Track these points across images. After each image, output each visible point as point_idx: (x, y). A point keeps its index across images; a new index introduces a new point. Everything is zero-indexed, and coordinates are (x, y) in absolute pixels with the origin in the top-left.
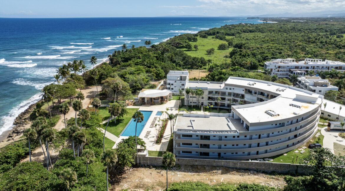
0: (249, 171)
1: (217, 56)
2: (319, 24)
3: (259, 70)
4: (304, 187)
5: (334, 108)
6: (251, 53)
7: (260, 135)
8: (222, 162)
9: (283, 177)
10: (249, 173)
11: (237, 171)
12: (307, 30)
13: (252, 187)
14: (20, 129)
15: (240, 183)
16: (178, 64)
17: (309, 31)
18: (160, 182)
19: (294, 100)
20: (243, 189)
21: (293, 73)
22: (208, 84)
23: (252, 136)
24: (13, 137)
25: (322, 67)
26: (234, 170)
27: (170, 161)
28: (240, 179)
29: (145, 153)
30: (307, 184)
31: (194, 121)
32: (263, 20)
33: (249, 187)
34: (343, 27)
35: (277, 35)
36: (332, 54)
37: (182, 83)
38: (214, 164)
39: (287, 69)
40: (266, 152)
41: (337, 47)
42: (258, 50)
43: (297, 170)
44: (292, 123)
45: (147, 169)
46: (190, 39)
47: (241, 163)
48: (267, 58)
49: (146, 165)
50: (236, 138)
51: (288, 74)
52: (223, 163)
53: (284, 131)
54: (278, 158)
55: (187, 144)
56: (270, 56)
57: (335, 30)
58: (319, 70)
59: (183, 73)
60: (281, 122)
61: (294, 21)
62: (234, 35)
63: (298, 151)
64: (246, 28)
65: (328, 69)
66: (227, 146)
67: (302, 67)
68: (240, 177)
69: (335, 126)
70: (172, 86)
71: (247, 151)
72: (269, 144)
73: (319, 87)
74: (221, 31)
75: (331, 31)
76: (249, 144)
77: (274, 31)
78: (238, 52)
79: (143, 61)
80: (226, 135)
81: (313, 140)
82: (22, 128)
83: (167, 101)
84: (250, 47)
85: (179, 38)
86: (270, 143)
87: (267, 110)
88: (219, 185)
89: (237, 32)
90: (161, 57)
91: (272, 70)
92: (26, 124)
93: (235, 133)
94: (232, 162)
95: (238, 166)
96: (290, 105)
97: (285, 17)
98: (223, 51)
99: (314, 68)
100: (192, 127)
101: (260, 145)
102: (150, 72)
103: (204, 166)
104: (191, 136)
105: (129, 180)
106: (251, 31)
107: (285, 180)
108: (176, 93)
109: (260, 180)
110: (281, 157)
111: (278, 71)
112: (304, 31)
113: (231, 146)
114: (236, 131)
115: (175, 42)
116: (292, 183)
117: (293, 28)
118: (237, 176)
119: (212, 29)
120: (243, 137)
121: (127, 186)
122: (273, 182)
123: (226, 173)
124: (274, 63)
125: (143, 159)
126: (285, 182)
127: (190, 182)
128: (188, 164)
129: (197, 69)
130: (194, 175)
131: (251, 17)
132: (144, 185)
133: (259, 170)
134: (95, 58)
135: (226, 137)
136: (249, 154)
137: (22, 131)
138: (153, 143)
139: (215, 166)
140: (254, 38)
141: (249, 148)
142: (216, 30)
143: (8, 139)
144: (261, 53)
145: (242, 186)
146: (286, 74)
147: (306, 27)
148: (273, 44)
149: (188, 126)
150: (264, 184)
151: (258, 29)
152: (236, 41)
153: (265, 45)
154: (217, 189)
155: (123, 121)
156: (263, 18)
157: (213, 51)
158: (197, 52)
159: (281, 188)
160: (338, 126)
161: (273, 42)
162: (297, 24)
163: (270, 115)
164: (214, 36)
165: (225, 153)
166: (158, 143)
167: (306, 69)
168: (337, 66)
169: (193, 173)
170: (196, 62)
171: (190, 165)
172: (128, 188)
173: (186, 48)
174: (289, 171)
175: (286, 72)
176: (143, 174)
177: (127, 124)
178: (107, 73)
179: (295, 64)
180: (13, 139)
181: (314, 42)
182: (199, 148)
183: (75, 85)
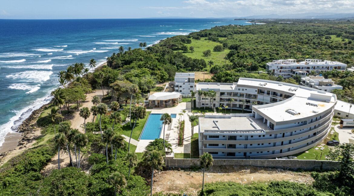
0: (276, 169)
1: (214, 58)
2: (306, 26)
3: (260, 71)
4: (332, 182)
5: (342, 106)
6: (249, 54)
7: (284, 134)
8: (249, 161)
9: (310, 173)
10: (277, 171)
11: (265, 170)
12: (296, 31)
13: (283, 184)
14: (30, 136)
15: (270, 181)
16: (178, 66)
17: (298, 32)
18: (192, 183)
19: (309, 99)
20: (275, 186)
21: (295, 73)
22: (218, 86)
23: (276, 134)
24: (24, 145)
25: (323, 67)
26: (262, 169)
27: (209, 162)
28: (269, 177)
29: (172, 155)
30: (334, 179)
31: (217, 122)
32: (251, 22)
33: (280, 185)
34: (328, 28)
35: (268, 36)
36: (328, 54)
37: (191, 85)
38: (242, 164)
39: (288, 70)
40: (289, 150)
41: (330, 47)
42: (254, 51)
43: (322, 166)
44: (312, 122)
45: (176, 171)
46: (183, 41)
47: (269, 161)
48: (265, 59)
49: (174, 168)
50: (262, 137)
51: (289, 74)
52: (251, 162)
53: (305, 129)
54: (301, 155)
55: (214, 145)
56: (268, 57)
57: (323, 31)
58: (319, 70)
59: (189, 75)
60: (303, 121)
61: (282, 22)
62: (226, 37)
63: (318, 148)
64: (237, 29)
65: (328, 69)
66: (253, 146)
67: (303, 67)
68: (269, 175)
69: (347, 123)
70: (180, 88)
71: (271, 149)
72: (291, 143)
73: (325, 87)
74: (213, 33)
75: (318, 32)
76: (274, 143)
77: (264, 32)
78: (235, 53)
79: (145, 64)
80: (252, 135)
81: (329, 137)
82: (32, 135)
83: (177, 103)
84: (246, 48)
85: (172, 40)
86: (292, 141)
87: (287, 109)
88: (250, 184)
89: (228, 33)
90: (162, 59)
91: (274, 70)
92: (34, 131)
93: (261, 132)
94: (260, 161)
95: (266, 164)
96: (307, 104)
97: (271, 18)
98: (218, 52)
99: (314, 68)
100: (217, 128)
101: (284, 143)
102: (156, 74)
103: (232, 165)
104: (218, 137)
105: (159, 183)
106: (242, 33)
107: (312, 176)
108: (185, 95)
109: (288, 177)
110: (303, 154)
111: (280, 72)
112: (294, 33)
113: (257, 145)
114: (263, 130)
115: (170, 44)
116: (319, 178)
117: (283, 29)
118: (266, 175)
119: (204, 31)
120: (268, 136)
121: (160, 189)
122: (301, 179)
123: (254, 172)
124: (276, 64)
125: (170, 162)
126: (312, 178)
127: (222, 183)
128: (216, 165)
129: (198, 71)
130: (223, 175)
131: (238, 18)
132: (176, 187)
133: (285, 167)
134: (94, 61)
135: (252, 136)
136: (273, 153)
137: (32, 138)
138: (175, 145)
139: (243, 166)
140: (247, 39)
141: (273, 146)
142: (208, 33)
143: (20, 147)
144: (258, 54)
145: (273, 183)
146: (288, 74)
147: (295, 29)
148: (268, 45)
149: (213, 127)
150: (293, 181)
151: (248, 31)
152: (230, 43)
153: (260, 47)
154: (250, 187)
155: (138, 125)
156: (250, 19)
157: (210, 53)
158: (193, 54)
159: (309, 184)
160: (350, 124)
161: (267, 44)
162: (285, 25)
163: (291, 114)
164: (207, 38)
165: (251, 153)
166: (181, 145)
167: (307, 69)
168: (336, 66)
169: (223, 174)
170: (197, 64)
171: (219, 166)
172: (161, 191)
173: (182, 50)
174: (314, 168)
175: (288, 72)
176: (173, 176)
177: (142, 127)
178: (114, 76)
179: (296, 64)
180: (25, 147)
181: (307, 43)
182: (226, 148)
183: (83, 89)
